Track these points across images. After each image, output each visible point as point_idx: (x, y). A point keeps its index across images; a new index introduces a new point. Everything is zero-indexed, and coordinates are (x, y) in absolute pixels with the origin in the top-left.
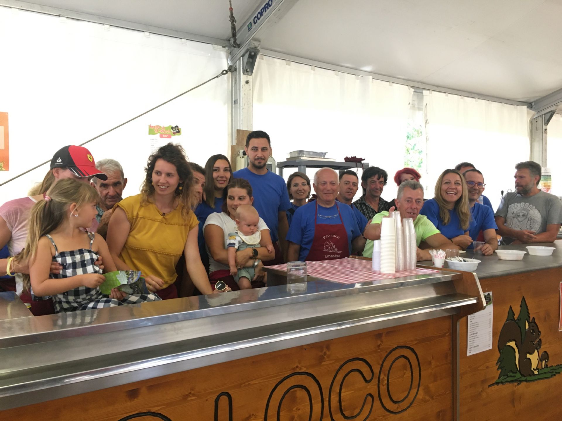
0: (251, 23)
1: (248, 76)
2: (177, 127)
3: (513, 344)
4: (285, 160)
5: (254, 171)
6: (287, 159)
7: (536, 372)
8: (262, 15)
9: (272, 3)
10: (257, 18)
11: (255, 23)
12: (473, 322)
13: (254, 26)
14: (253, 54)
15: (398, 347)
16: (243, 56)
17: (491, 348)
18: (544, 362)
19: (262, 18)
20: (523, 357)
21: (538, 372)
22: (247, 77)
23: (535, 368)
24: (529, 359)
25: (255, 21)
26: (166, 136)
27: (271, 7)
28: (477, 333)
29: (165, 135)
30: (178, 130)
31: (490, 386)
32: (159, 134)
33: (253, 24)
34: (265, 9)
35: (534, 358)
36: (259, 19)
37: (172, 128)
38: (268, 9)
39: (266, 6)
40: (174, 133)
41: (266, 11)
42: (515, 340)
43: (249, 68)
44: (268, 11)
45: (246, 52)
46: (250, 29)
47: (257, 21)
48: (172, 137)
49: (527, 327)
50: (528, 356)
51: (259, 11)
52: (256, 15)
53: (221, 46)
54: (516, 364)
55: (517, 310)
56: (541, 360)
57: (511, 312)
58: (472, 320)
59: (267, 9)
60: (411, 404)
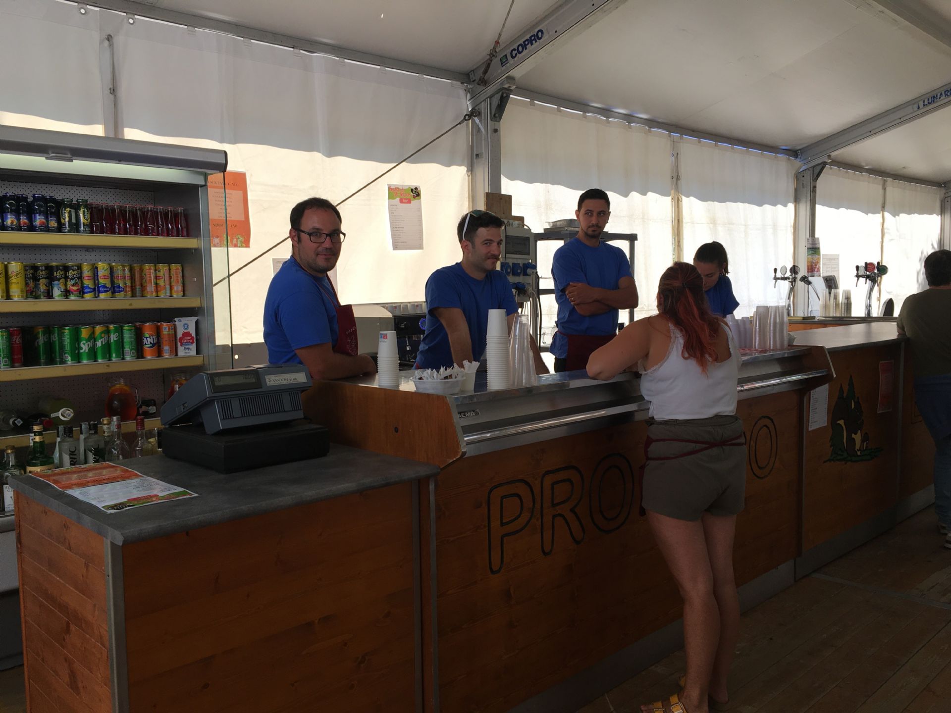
0: (506, 55)
1: (496, 122)
2: (416, 188)
3: (841, 422)
4: (542, 231)
5: (587, 243)
6: (545, 230)
7: (859, 453)
8: (526, 49)
9: (542, 36)
10: (516, 52)
11: (513, 57)
12: (814, 398)
13: (511, 61)
14: (505, 95)
15: (762, 416)
16: (491, 97)
17: (826, 424)
18: (865, 444)
19: (525, 52)
20: (849, 437)
21: (861, 453)
22: (495, 124)
23: (858, 449)
24: (854, 439)
25: (514, 55)
26: (406, 201)
27: (542, 40)
28: (816, 409)
29: (405, 199)
30: (418, 192)
31: (825, 462)
32: (398, 199)
33: (510, 57)
34: (530, 41)
35: (858, 437)
36: (520, 53)
37: (412, 190)
38: (536, 42)
39: (533, 38)
40: (414, 197)
41: (532, 44)
42: (843, 419)
43: (498, 112)
44: (535, 45)
45: (497, 92)
46: (504, 64)
47: (516, 54)
48: (412, 202)
49: (853, 406)
50: (853, 436)
51: (521, 42)
52: (515, 46)
53: (460, 83)
54: (844, 443)
55: (846, 388)
56: (863, 441)
57: (841, 390)
58: (814, 396)
59: (534, 42)
60: (771, 471)
